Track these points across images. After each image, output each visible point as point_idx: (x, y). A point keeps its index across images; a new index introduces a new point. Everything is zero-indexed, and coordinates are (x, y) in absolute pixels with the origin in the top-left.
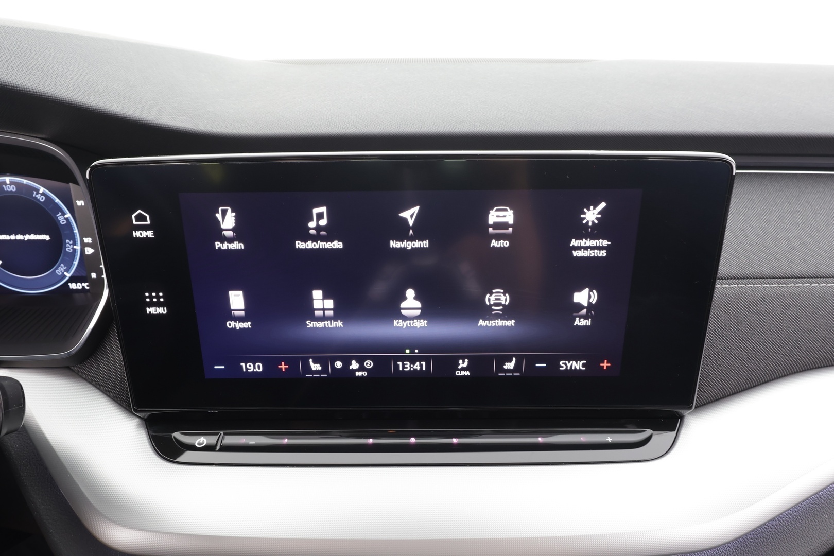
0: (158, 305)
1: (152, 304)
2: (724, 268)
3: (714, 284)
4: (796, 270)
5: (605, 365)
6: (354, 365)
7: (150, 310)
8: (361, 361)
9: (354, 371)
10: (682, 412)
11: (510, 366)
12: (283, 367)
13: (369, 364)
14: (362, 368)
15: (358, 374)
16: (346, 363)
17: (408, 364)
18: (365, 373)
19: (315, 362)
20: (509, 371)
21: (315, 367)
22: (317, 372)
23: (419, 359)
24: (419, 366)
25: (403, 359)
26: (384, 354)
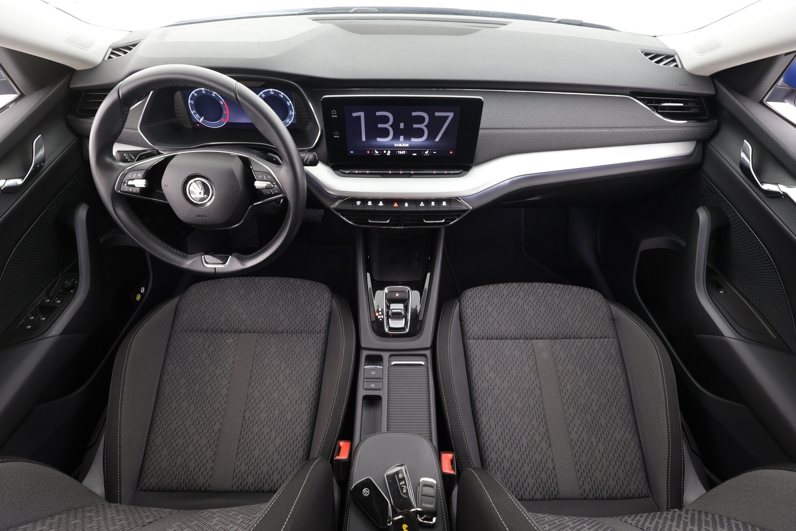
0: (337, 135)
1: (335, 135)
2: (482, 125)
3: (479, 130)
4: (508, 126)
5: (451, 152)
7: (335, 136)
11: (427, 152)
12: (368, 152)
15: (388, 154)
20: (426, 154)
21: (377, 152)
22: (377, 154)
23: (404, 150)
24: (403, 152)
25: (399, 150)
26: (394, 150)
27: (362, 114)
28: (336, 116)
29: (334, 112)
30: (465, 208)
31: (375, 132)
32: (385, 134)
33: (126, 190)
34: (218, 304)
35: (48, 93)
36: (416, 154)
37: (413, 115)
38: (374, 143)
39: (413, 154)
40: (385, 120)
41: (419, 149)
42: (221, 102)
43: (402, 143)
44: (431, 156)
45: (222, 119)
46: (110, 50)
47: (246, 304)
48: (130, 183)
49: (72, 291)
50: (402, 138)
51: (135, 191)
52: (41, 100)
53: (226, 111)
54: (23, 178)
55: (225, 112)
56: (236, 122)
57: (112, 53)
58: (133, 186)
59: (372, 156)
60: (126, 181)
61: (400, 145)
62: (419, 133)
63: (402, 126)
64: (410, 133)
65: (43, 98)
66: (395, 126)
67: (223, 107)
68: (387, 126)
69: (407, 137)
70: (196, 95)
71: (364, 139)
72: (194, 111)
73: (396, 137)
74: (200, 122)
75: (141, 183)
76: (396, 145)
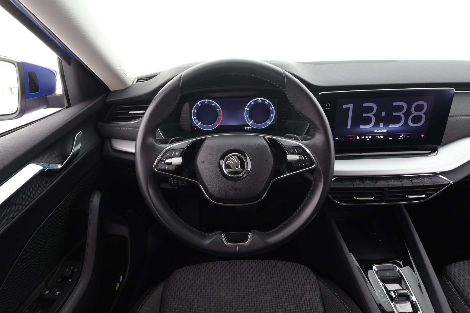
3: (448, 118)
5: (423, 136)
6: (367, 137)
8: (368, 136)
9: (366, 139)
10: (437, 147)
11: (401, 136)
12: (351, 138)
13: (370, 137)
14: (368, 138)
15: (367, 139)
16: (365, 137)
17: (379, 137)
18: (369, 139)
19: (358, 137)
20: (401, 138)
21: (358, 138)
22: (358, 139)
23: (381, 136)
24: (382, 137)
25: (378, 136)
26: (374, 135)
27: (351, 106)
28: (329, 108)
29: (328, 105)
30: (446, 183)
31: (359, 120)
32: (368, 121)
33: (163, 167)
34: (206, 291)
35: (90, 104)
36: (392, 138)
37: (394, 105)
38: (357, 130)
39: (390, 139)
40: (370, 109)
41: (394, 134)
42: (218, 109)
43: (382, 129)
44: (405, 139)
45: (216, 123)
46: (136, 80)
47: (234, 289)
48: (167, 161)
49: (70, 280)
50: (381, 125)
51: (170, 168)
52: (82, 109)
53: (221, 117)
54: (62, 164)
55: (219, 117)
56: (227, 124)
57: (137, 81)
58: (170, 164)
59: (354, 141)
60: (164, 159)
61: (380, 131)
62: (397, 120)
63: (383, 114)
64: (389, 120)
65: (84, 108)
66: (376, 115)
67: (219, 114)
68: (370, 115)
69: (386, 124)
70: (200, 105)
71: (349, 127)
72: (195, 118)
73: (377, 124)
74: (197, 126)
75: (177, 161)
76: (376, 131)
